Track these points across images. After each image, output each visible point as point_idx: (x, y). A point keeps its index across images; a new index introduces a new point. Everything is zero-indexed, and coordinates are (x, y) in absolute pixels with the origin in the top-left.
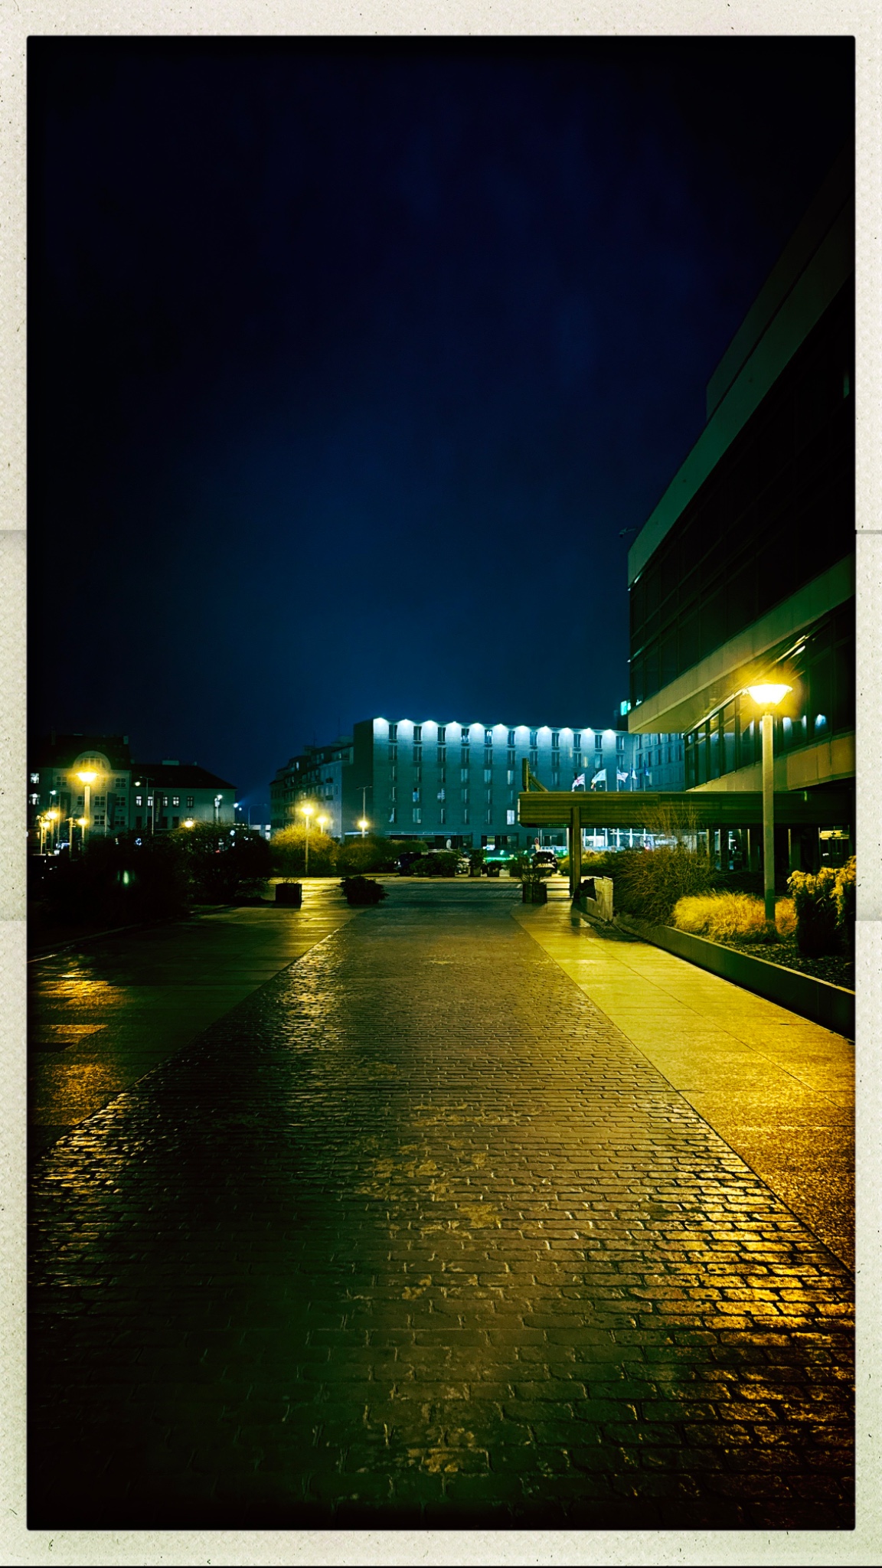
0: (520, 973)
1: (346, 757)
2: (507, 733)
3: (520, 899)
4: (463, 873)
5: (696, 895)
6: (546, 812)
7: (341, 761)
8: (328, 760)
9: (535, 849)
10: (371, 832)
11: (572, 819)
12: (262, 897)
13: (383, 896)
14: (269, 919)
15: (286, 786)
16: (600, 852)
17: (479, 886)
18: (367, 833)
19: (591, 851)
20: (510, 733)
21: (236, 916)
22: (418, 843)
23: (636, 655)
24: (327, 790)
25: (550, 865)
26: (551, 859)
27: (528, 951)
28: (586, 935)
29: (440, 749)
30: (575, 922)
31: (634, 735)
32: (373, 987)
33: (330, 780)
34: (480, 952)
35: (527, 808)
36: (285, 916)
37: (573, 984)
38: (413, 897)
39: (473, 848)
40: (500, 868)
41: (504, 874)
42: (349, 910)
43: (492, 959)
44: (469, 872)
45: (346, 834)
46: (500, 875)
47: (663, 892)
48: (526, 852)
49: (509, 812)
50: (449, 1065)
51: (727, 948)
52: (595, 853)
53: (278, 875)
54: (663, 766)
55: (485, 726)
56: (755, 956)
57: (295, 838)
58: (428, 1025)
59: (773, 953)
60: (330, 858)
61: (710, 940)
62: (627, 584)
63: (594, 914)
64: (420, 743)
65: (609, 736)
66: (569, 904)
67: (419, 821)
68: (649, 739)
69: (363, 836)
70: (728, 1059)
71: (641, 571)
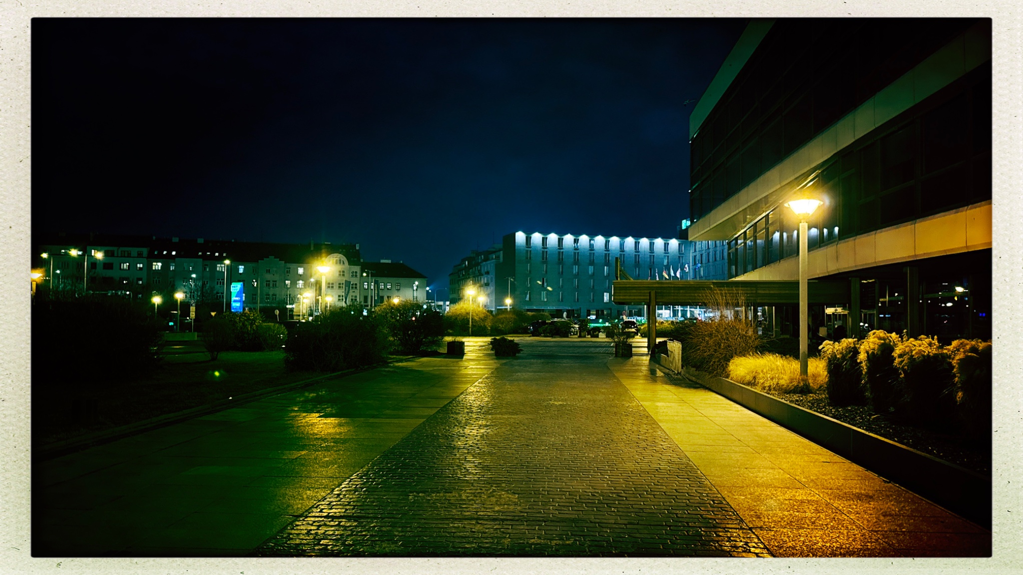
0: (615, 412)
1: (498, 257)
2: (605, 241)
3: (613, 354)
4: (574, 334)
5: (744, 356)
6: (632, 294)
7: (494, 260)
8: (486, 260)
9: (623, 319)
10: (513, 306)
11: (650, 299)
12: (438, 351)
13: (519, 351)
14: (441, 367)
15: (459, 277)
16: (667, 321)
17: (585, 344)
18: (511, 307)
19: (662, 320)
20: (606, 242)
21: (419, 364)
22: (544, 315)
23: (694, 187)
24: (486, 279)
25: (633, 330)
26: (634, 326)
27: (621, 395)
28: (662, 382)
29: (559, 252)
30: (652, 372)
31: (691, 242)
32: (507, 422)
33: (488, 273)
34: (585, 395)
35: (618, 291)
36: (452, 365)
37: (655, 423)
38: (539, 352)
39: (581, 318)
40: (599, 332)
41: (602, 336)
42: (496, 361)
43: (594, 401)
44: (578, 334)
45: (498, 308)
46: (599, 336)
47: (720, 353)
48: (617, 320)
49: (605, 294)
50: (560, 496)
51: (772, 397)
52: (665, 322)
53: (449, 335)
54: (711, 264)
55: (590, 237)
56: (796, 404)
57: (463, 311)
58: (545, 457)
59: (809, 402)
60: (486, 324)
61: (757, 390)
62: (689, 139)
63: (667, 367)
64: (546, 248)
65: (674, 243)
66: (648, 358)
67: (545, 300)
68: (702, 245)
69: (509, 310)
70: (787, 496)
71: (699, 129)
